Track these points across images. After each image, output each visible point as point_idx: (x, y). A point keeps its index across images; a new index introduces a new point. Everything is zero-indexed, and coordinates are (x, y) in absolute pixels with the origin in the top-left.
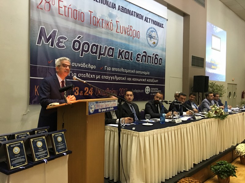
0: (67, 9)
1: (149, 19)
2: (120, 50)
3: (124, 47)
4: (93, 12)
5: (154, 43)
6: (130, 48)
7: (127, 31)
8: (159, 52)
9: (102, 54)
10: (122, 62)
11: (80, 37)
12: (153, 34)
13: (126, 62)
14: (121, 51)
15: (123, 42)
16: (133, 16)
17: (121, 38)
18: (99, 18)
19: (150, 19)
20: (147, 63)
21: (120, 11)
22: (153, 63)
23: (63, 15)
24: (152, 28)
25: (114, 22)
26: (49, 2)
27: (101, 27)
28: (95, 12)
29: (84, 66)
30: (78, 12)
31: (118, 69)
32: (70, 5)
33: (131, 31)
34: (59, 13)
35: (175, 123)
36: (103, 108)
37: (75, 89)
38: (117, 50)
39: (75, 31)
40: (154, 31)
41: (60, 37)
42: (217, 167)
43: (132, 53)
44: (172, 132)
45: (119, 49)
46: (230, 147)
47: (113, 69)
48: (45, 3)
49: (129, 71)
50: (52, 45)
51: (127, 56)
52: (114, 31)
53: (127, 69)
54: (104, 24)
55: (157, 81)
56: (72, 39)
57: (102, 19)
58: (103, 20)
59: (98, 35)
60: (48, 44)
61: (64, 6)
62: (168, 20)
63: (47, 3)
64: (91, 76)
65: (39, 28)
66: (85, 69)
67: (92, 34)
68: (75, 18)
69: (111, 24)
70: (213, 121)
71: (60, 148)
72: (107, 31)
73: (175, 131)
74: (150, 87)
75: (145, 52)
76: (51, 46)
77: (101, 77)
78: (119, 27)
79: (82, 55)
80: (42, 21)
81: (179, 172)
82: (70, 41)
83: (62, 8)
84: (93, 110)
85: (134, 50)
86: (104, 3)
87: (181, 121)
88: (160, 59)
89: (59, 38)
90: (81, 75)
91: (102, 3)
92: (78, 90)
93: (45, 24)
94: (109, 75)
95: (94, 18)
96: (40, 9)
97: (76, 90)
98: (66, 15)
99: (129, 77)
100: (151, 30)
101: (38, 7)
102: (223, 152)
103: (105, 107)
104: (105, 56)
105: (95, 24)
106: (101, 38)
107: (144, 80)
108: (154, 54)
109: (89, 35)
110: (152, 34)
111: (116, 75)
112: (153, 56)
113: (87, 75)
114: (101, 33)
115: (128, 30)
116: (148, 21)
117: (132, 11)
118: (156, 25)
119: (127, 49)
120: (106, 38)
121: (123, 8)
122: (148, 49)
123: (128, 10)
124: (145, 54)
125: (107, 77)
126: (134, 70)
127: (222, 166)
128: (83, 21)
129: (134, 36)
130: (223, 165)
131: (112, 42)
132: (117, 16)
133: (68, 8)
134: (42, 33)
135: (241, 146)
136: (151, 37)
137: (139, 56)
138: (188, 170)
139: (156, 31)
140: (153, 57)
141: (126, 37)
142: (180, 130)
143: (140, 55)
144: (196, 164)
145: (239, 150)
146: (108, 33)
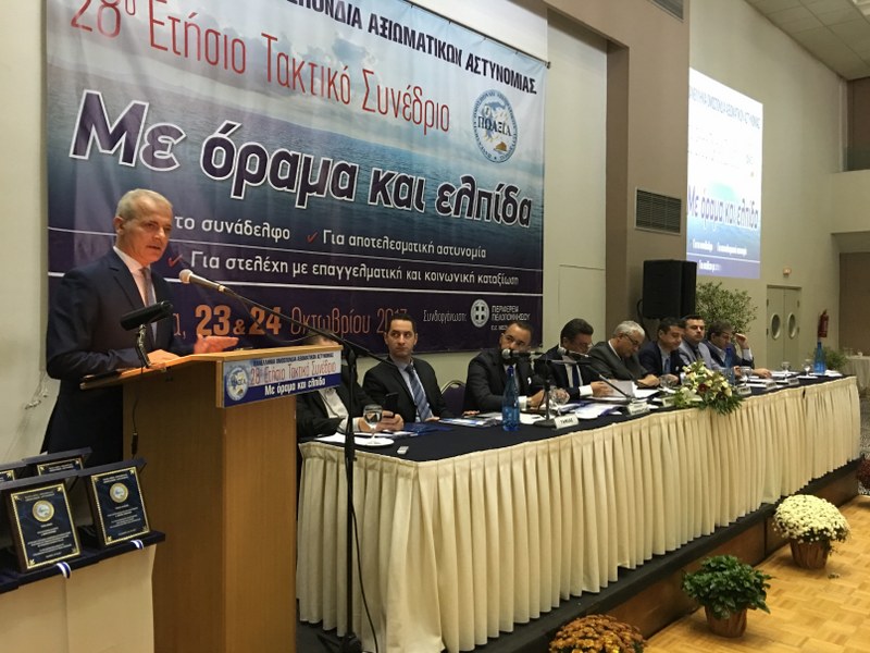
0: (180, 27)
1: (481, 64)
2: (377, 174)
3: (392, 164)
4: (276, 39)
5: (502, 146)
6: (415, 167)
7: (402, 105)
8: (520, 180)
9: (312, 189)
10: (384, 213)
11: (229, 127)
12: (499, 116)
13: (399, 216)
14: (381, 178)
15: (390, 143)
16: (424, 51)
17: (382, 130)
18: (299, 60)
19: (485, 62)
20: (478, 216)
21: (377, 33)
22: (498, 218)
23: (166, 49)
24: (492, 94)
25: (356, 75)
26: (113, 6)
27: (308, 92)
28: (284, 37)
29: (248, 230)
30: (221, 39)
31: (373, 240)
32: (194, 14)
33: (417, 104)
34: (153, 44)
35: (555, 427)
36: (281, 381)
37: (217, 312)
38: (366, 173)
39: (211, 108)
40: (502, 103)
41: (159, 128)
42: (701, 578)
43: (421, 182)
44: (540, 458)
45: (374, 169)
46: (756, 506)
47: (355, 241)
48: (103, 7)
49: (412, 247)
50: (128, 157)
51: (403, 195)
52: (356, 106)
53: (406, 240)
54: (318, 81)
55: (513, 281)
56: (204, 135)
57: (310, 64)
58: (313, 65)
59: (298, 120)
60: (112, 152)
61: (170, 18)
62: (552, 65)
63: (106, 9)
64: (275, 268)
65: (80, 97)
66: (252, 240)
67: (273, 117)
68: (213, 59)
69: (345, 80)
70: (691, 420)
71: (121, 523)
72: (329, 105)
73: (552, 457)
74: (490, 301)
75: (468, 180)
76: (124, 161)
77: (309, 269)
78: (373, 92)
79: (238, 193)
80: (90, 71)
81: (568, 598)
82: (192, 143)
83: (162, 24)
84: (241, 391)
85: (428, 172)
86: (318, 6)
87: (576, 422)
88: (525, 202)
89: (153, 131)
90: (237, 263)
91: (308, 6)
92: (228, 315)
93: (103, 82)
94: (339, 262)
95: (282, 59)
96: (81, 30)
97: (217, 317)
98: (177, 50)
99: (413, 267)
100: (489, 100)
101: (74, 23)
102: (727, 525)
103: (291, 379)
104: (324, 196)
105: (284, 82)
106: (308, 132)
107: (465, 278)
108: (501, 186)
109: (263, 121)
110: (494, 115)
111: (364, 261)
112: (498, 193)
113: (260, 263)
114: (310, 112)
115: (408, 103)
116: (481, 68)
117: (421, 35)
118: (508, 83)
119: (404, 170)
120: (327, 130)
121: (387, 25)
122: (481, 168)
123: (406, 29)
124: (468, 186)
125: (331, 270)
126: (429, 243)
127: (719, 574)
128: (240, 69)
129: (429, 122)
130: (722, 570)
131: (348, 146)
132: (364, 53)
133: (187, 25)
134: (91, 113)
135: (792, 502)
136: (490, 126)
137: (446, 193)
138: (598, 591)
139: (507, 103)
140: (497, 196)
141: (398, 127)
142: (569, 451)
143: (451, 189)
144: (628, 567)
145: (787, 516)
146: (332, 114)
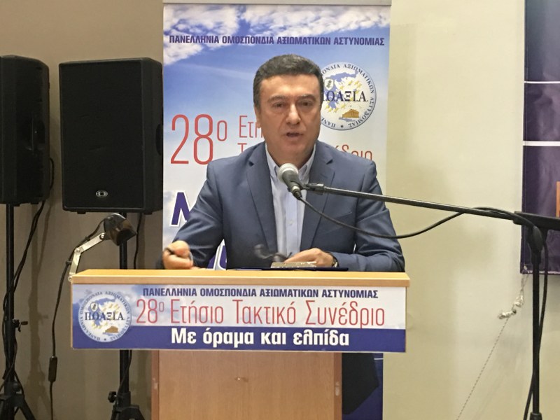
36: (214, 325)
84: (113, 329)
103: (241, 324)
